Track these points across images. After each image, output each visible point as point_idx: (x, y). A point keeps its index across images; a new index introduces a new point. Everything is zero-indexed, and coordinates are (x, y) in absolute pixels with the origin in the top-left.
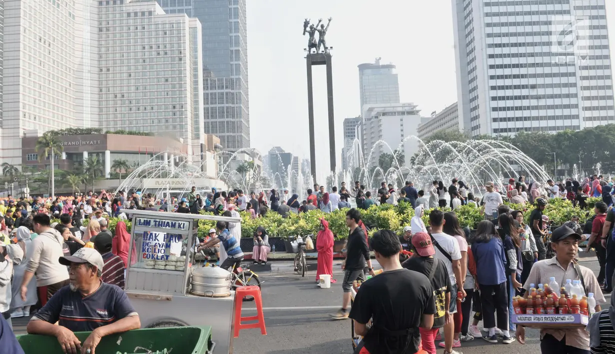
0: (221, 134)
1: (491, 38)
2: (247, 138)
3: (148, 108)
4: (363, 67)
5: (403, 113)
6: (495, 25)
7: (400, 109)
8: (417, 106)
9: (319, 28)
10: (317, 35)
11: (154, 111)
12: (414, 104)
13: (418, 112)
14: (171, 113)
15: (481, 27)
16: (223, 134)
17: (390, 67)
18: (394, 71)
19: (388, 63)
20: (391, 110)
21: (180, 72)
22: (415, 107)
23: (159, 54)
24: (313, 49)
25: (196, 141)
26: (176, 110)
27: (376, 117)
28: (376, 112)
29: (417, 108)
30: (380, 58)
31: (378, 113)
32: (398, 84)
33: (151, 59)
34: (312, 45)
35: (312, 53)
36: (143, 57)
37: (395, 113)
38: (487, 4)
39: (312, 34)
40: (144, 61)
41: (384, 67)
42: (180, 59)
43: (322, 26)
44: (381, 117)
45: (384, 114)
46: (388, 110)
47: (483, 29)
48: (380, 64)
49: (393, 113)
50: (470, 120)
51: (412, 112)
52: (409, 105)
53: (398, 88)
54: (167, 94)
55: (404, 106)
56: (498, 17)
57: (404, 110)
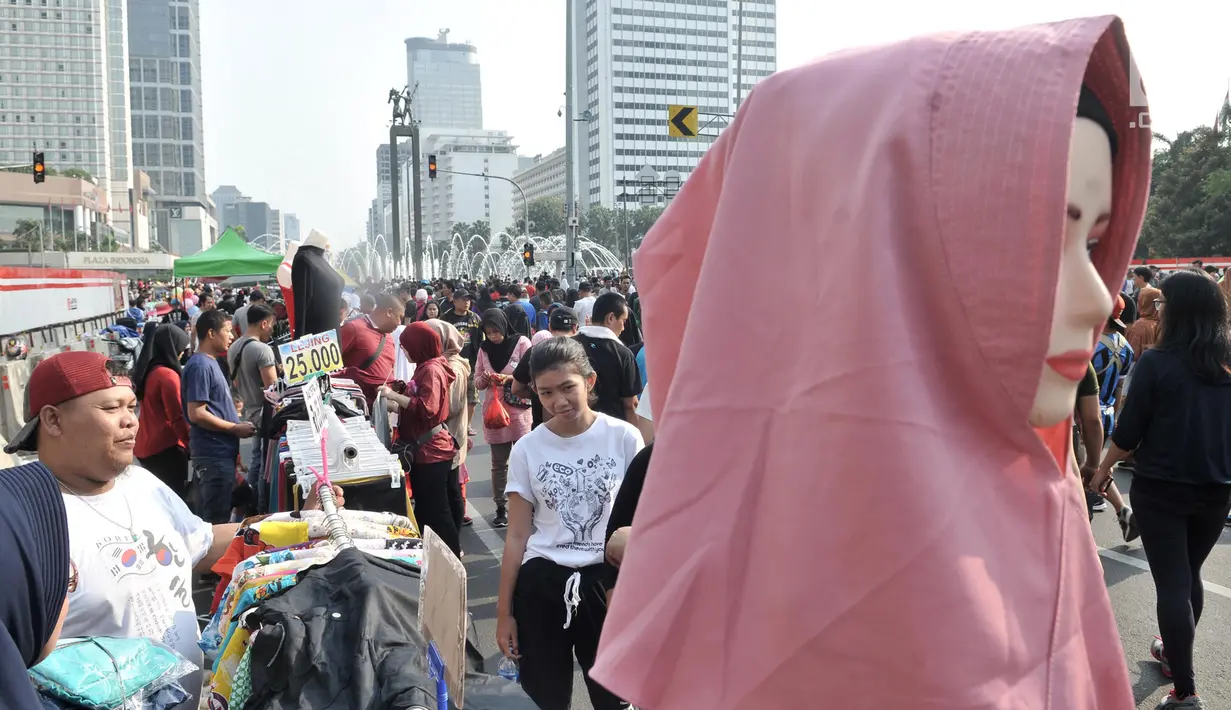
0: (151, 168)
1: (619, 63)
2: (200, 177)
3: (25, 118)
4: (414, 45)
5: (489, 149)
6: (626, 43)
7: (484, 142)
8: (512, 138)
9: (405, 95)
10: (402, 103)
11: (36, 124)
12: (509, 135)
13: (514, 148)
14: (71, 130)
15: (606, 30)
16: (156, 168)
17: (466, 49)
18: (474, 58)
19: (463, 42)
20: (470, 142)
21: (88, 53)
22: (509, 139)
23: (44, 15)
24: (399, 120)
25: (119, 184)
26: (81, 124)
27: (443, 153)
28: (443, 144)
29: (513, 143)
30: (448, 31)
31: (446, 146)
32: (479, 84)
33: (28, 26)
34: (396, 115)
35: (397, 124)
36: (12, 19)
37: (475, 147)
38: (617, 11)
39: (397, 102)
40: (14, 26)
41: (455, 47)
42: (89, 30)
43: (408, 93)
44: (451, 154)
45: (457, 149)
46: (462, 142)
47: (608, 32)
48: (448, 42)
49: (472, 149)
50: (588, 178)
51: (504, 149)
52: (500, 135)
53: (480, 90)
54: (63, 93)
55: (490, 135)
56: (630, 33)
57: (490, 145)
